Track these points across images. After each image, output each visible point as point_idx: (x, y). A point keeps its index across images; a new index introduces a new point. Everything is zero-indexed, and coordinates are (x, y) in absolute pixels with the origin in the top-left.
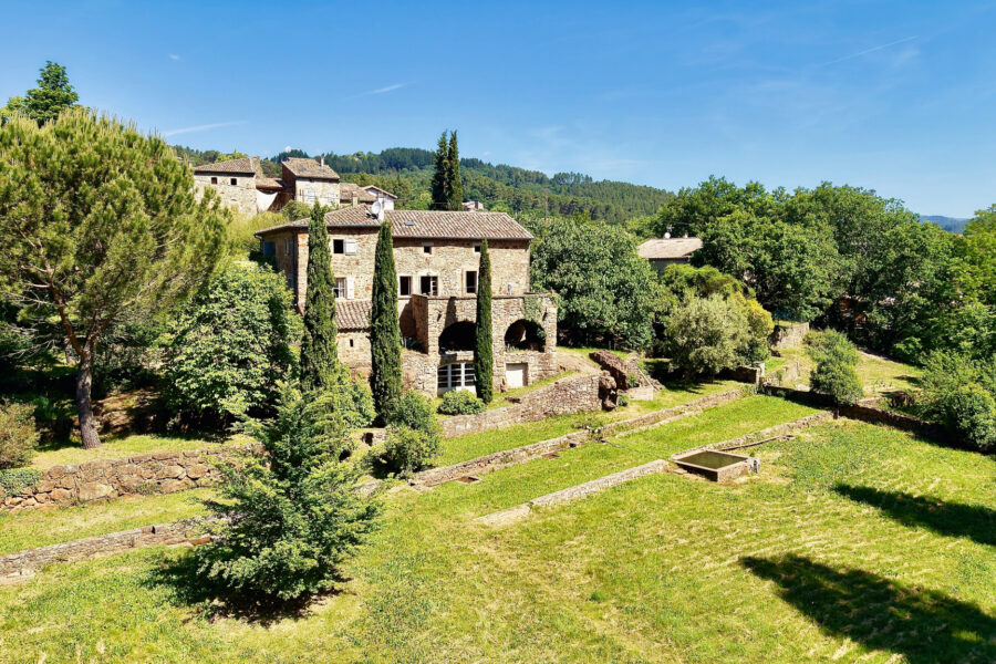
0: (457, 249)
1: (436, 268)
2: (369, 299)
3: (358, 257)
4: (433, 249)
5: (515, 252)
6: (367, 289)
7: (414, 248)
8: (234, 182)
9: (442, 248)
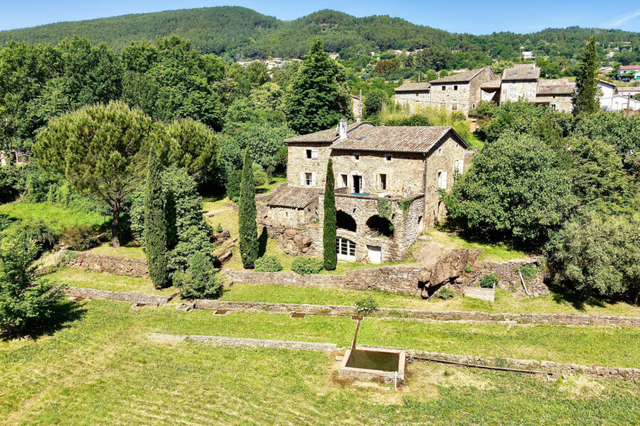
0: (374, 158)
1: (361, 170)
2: (324, 187)
3: (319, 161)
4: (360, 157)
5: (415, 162)
6: (323, 181)
7: (348, 156)
8: (456, 88)
9: (365, 157)
